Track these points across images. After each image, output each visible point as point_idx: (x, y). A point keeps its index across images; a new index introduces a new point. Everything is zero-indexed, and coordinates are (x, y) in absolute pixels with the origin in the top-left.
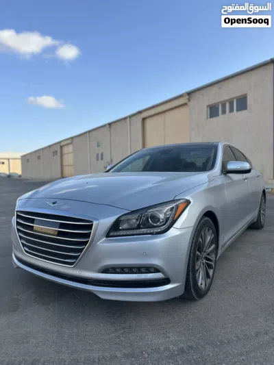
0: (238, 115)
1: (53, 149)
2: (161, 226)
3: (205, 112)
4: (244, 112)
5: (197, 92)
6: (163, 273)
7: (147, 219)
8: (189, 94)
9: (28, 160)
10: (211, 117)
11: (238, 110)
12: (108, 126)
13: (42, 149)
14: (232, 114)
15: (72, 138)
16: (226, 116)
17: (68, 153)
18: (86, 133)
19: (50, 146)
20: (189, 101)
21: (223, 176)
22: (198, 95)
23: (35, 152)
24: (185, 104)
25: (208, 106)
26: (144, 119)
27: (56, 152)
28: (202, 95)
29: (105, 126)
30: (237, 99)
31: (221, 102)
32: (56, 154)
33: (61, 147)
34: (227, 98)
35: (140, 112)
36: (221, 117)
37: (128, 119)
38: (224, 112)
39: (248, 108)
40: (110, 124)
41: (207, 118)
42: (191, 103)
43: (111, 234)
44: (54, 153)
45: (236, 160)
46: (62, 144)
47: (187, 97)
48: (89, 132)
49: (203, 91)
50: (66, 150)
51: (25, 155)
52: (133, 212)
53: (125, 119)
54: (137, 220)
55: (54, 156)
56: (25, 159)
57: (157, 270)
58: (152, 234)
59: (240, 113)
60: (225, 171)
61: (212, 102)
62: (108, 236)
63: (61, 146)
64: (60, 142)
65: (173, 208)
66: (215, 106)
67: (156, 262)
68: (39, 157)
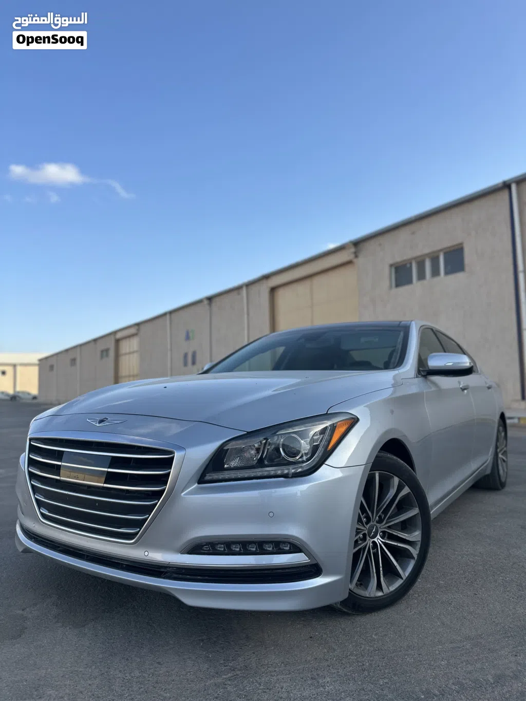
0: (447, 282)
1: (101, 346)
2: (303, 462)
3: (386, 275)
4: (460, 276)
5: (372, 242)
6: (308, 554)
7: (277, 450)
8: (357, 244)
9: (52, 367)
10: (397, 285)
11: (447, 273)
12: (206, 302)
13: (81, 345)
14: (436, 279)
15: (138, 325)
16: (425, 282)
17: (130, 353)
18: (165, 314)
19: (95, 340)
20: (356, 256)
21: (421, 379)
22: (372, 245)
23: (67, 351)
24: (349, 263)
25: (391, 266)
26: (273, 290)
27: (107, 350)
28: (380, 245)
29: (200, 302)
30: (445, 254)
31: (415, 258)
32: (107, 355)
33: (117, 341)
34: (427, 251)
35: (266, 277)
36: (417, 286)
37: (244, 289)
38: (421, 276)
39: (467, 268)
40: (210, 299)
41: (391, 287)
42: (360, 261)
43: (208, 477)
44: (102, 351)
45: (445, 352)
46: (119, 336)
47: (353, 250)
48: (171, 312)
49: (381, 239)
50: (125, 347)
51: (47, 358)
52: (250, 434)
53: (238, 289)
54: (258, 450)
55: (102, 357)
56: (47, 366)
57: (295, 547)
58: (285, 476)
59: (452, 277)
60: (425, 372)
61: (398, 259)
62: (201, 481)
63: (116, 339)
64: (115, 333)
65: (325, 429)
66: (405, 265)
67: (294, 531)
68: (73, 361)
